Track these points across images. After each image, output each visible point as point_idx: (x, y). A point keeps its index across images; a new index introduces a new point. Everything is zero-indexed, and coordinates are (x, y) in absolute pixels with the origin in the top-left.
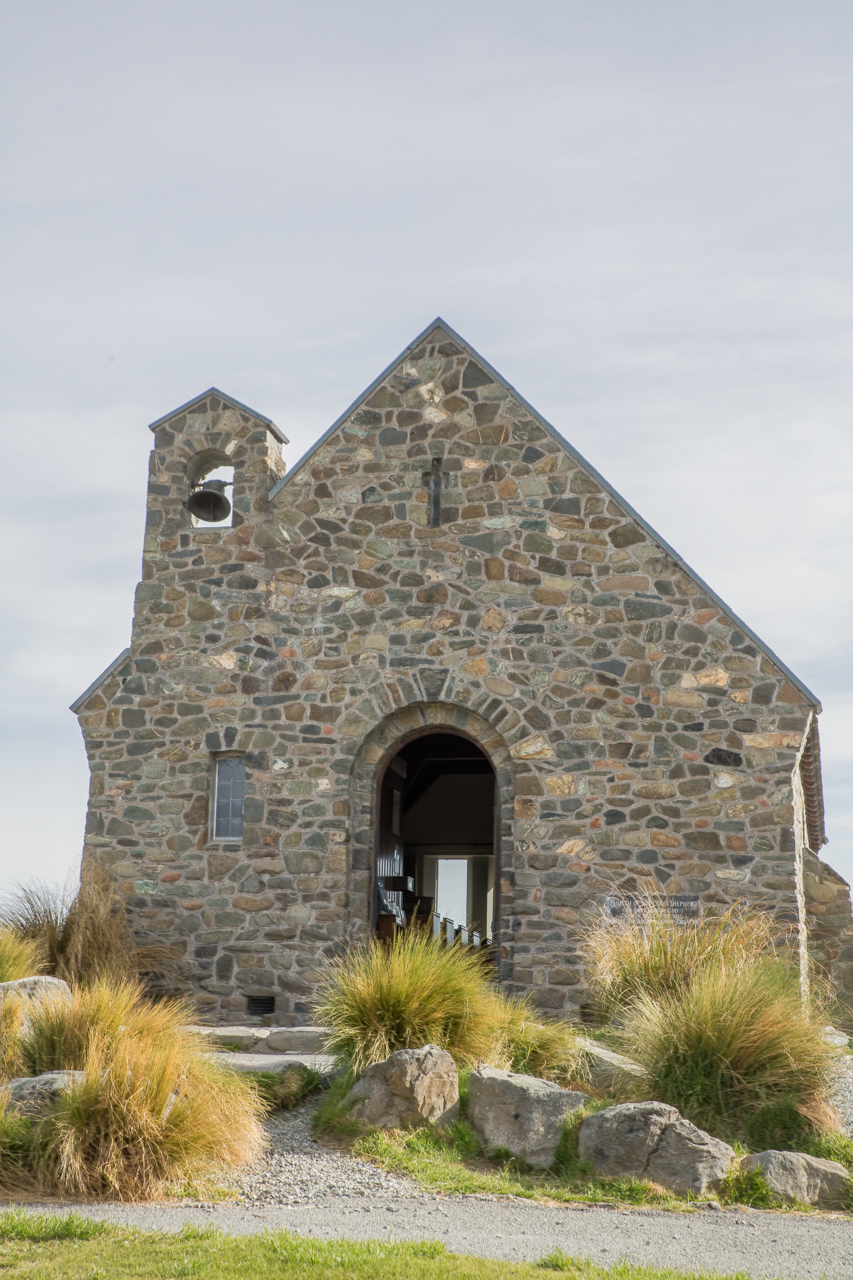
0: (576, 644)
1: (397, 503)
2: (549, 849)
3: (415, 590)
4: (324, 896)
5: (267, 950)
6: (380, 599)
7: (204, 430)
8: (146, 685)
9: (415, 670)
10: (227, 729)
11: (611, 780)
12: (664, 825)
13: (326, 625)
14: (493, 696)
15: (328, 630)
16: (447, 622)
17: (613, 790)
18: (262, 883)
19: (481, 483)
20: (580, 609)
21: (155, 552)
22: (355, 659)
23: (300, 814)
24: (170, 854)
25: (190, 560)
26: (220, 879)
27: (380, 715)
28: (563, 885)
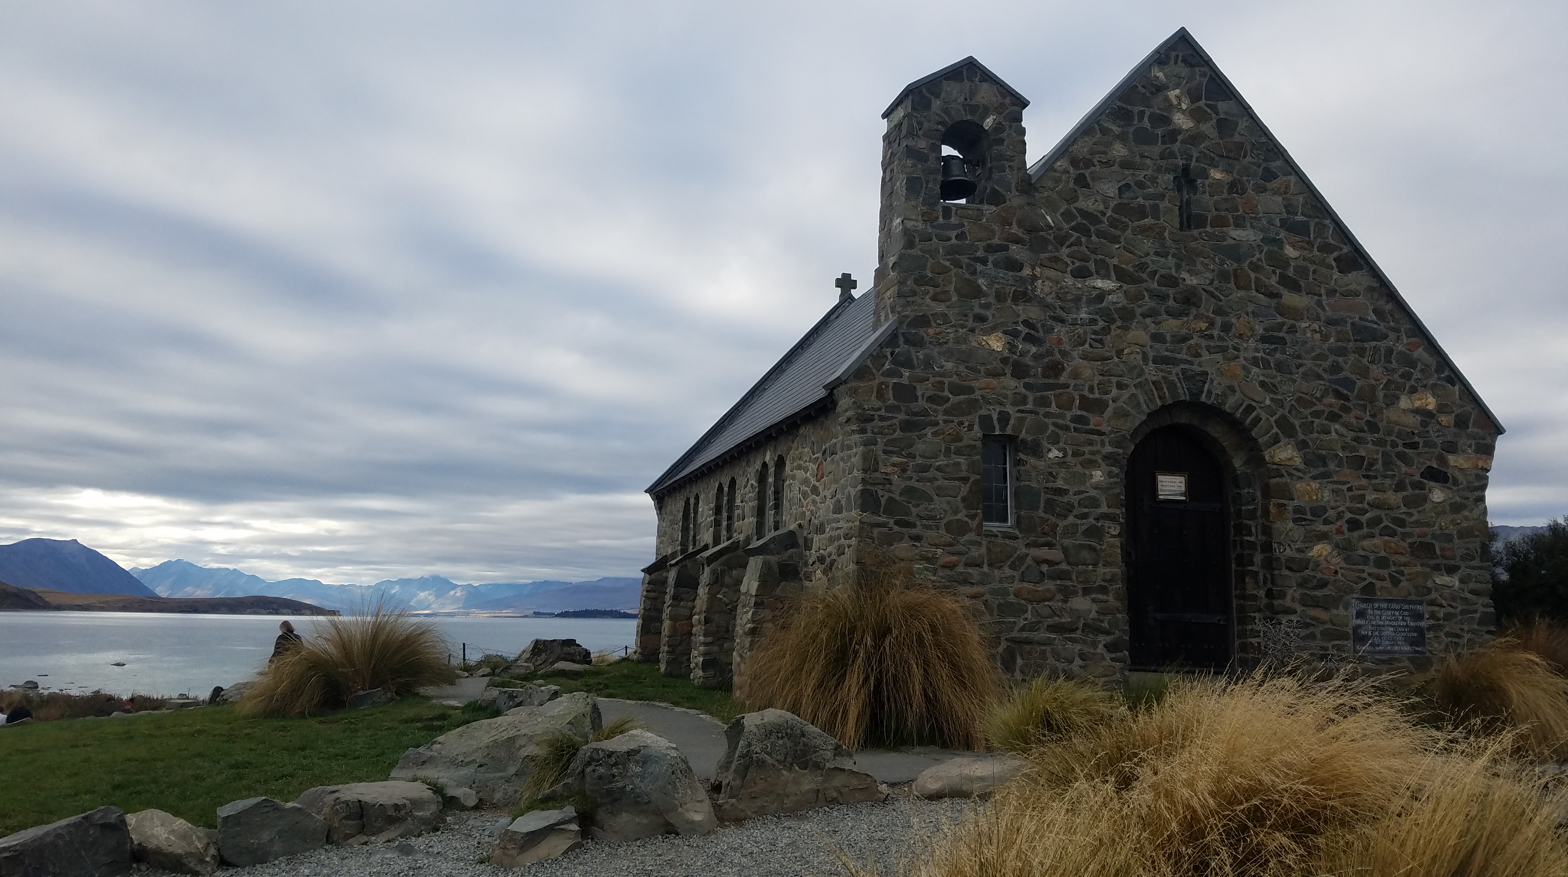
0: (1314, 359)
1: (1151, 202)
2: (1303, 552)
3: (1171, 292)
4: (1103, 590)
5: (1049, 642)
6: (1138, 297)
7: (961, 99)
8: (915, 360)
9: (1176, 370)
10: (1000, 413)
11: (1350, 489)
12: (1393, 534)
13: (1091, 316)
14: (1247, 402)
15: (1093, 322)
16: (1204, 326)
17: (1353, 499)
18: (1042, 573)
19: (1225, 195)
20: (1315, 326)
21: (916, 221)
22: (1120, 353)
23: (1076, 505)
24: (948, 538)
25: (953, 234)
26: (1000, 568)
27: (1148, 411)
28: (1315, 588)
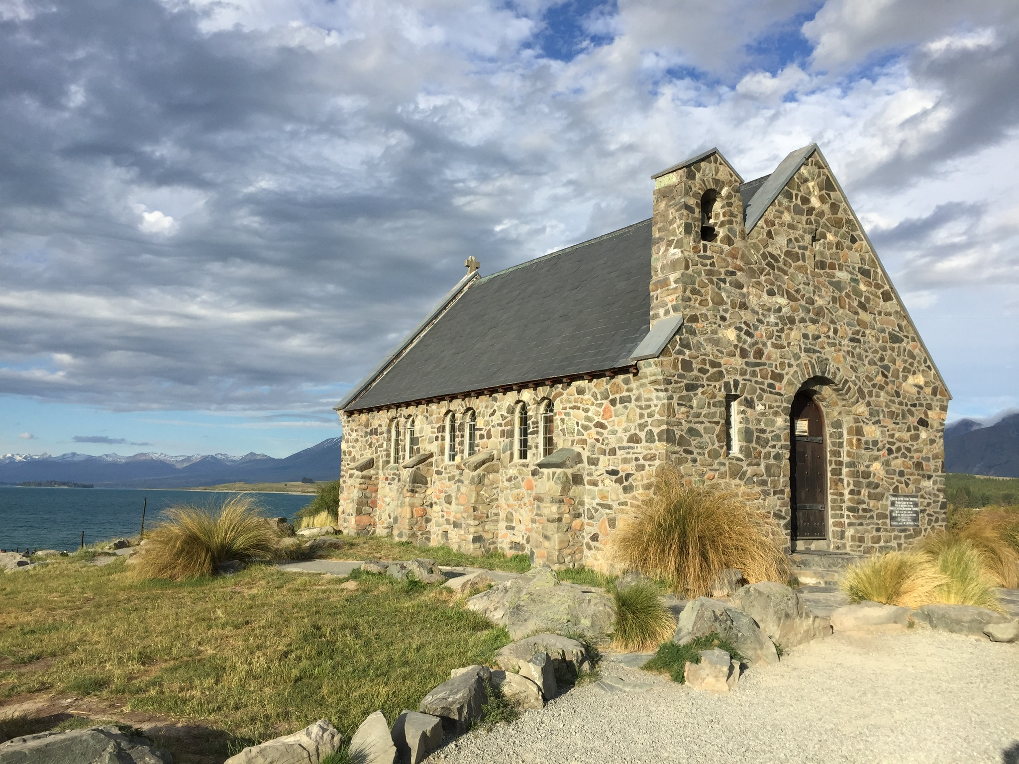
0: (872, 353)
1: (802, 251)
2: (869, 467)
3: (811, 308)
4: (782, 492)
6: (797, 310)
7: (711, 175)
8: (691, 344)
9: (815, 356)
10: (734, 380)
11: (888, 430)
12: (906, 457)
13: (776, 321)
14: (845, 377)
15: (776, 324)
16: (826, 330)
17: (889, 436)
18: (754, 482)
19: (834, 250)
20: (873, 333)
22: (789, 344)
23: (770, 439)
25: (708, 262)
26: (734, 479)
27: (802, 382)
28: (874, 488)
